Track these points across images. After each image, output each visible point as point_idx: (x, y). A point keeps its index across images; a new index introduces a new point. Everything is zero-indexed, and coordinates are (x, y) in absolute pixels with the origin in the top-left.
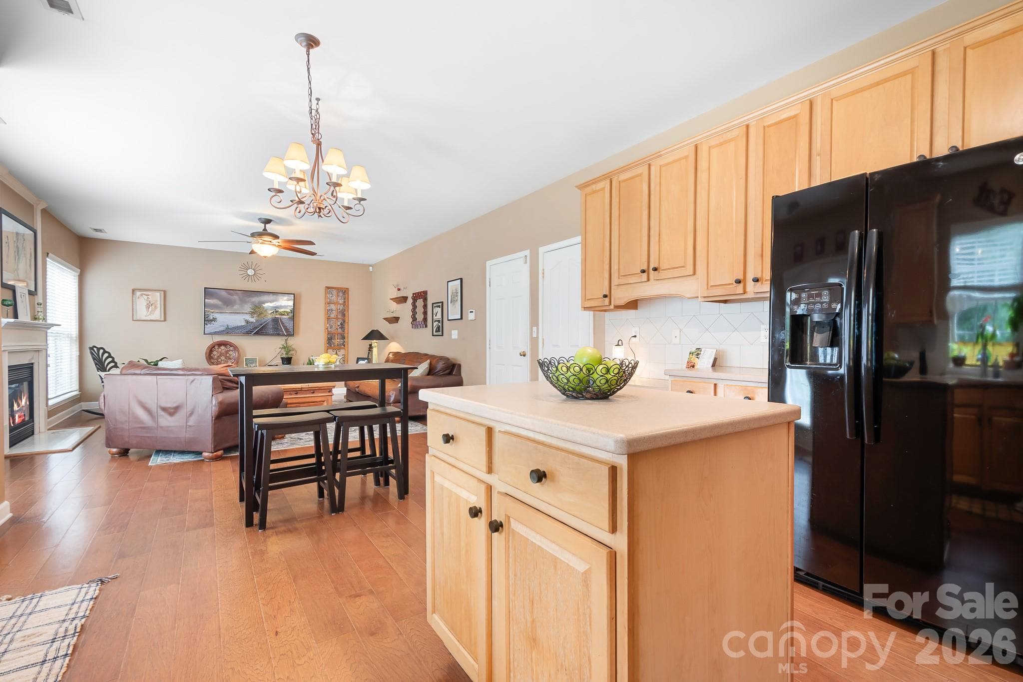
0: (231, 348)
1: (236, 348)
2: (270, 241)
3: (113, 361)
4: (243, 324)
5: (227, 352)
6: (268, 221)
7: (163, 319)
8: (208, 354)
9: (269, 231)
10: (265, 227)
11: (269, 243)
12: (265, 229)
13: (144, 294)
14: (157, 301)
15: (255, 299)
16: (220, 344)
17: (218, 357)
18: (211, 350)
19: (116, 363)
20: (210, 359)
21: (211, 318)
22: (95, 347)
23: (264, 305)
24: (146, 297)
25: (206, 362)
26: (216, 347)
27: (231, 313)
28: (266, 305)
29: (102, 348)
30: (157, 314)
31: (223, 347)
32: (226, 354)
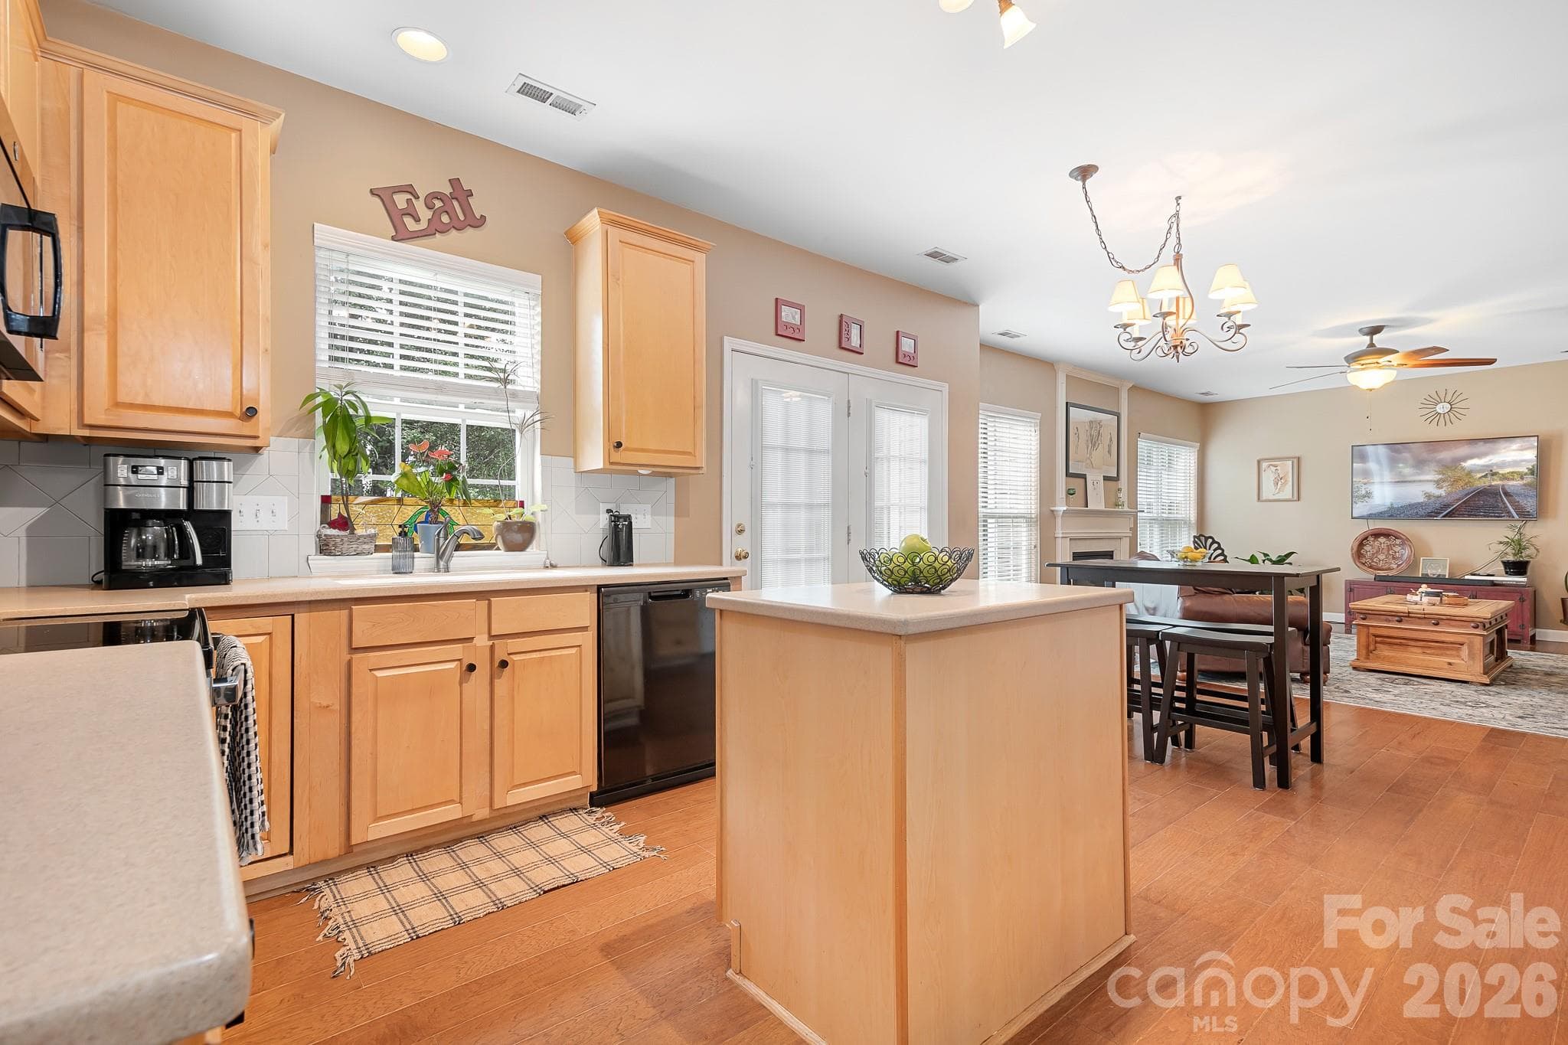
0: (1398, 541)
1: (1405, 541)
2: (1377, 363)
3: (1222, 554)
4: (1421, 499)
5: (1389, 547)
6: (1376, 330)
7: (1296, 498)
8: (1355, 549)
9: (1378, 346)
10: (1372, 339)
11: (1376, 365)
12: (1372, 345)
13: (1271, 465)
14: (1288, 472)
15: (1446, 455)
16: (1377, 535)
17: (1373, 554)
18: (1362, 543)
19: (1226, 557)
20: (1359, 557)
21: (1364, 492)
22: (1203, 536)
23: (1463, 464)
24: (1273, 469)
25: (1352, 560)
26: (1371, 539)
27: (1398, 482)
28: (1469, 464)
29: (1211, 537)
30: (1287, 492)
31: (1382, 540)
32: (1388, 551)
